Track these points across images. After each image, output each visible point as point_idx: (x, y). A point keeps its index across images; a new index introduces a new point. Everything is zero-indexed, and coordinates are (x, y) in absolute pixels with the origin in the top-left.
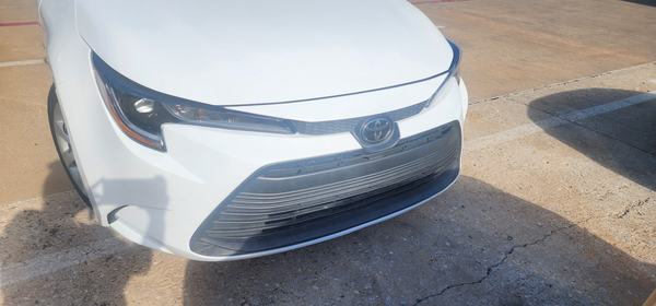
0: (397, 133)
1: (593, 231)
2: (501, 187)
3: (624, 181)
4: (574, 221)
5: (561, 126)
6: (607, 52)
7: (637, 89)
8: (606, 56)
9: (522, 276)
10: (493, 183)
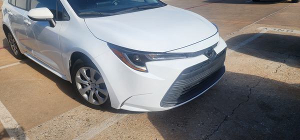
0: (215, 53)
1: (271, 78)
2: (234, 72)
3: (270, 62)
4: (263, 77)
5: (239, 48)
6: (237, 22)
7: (255, 32)
8: (238, 23)
9: (259, 96)
10: (230, 71)
